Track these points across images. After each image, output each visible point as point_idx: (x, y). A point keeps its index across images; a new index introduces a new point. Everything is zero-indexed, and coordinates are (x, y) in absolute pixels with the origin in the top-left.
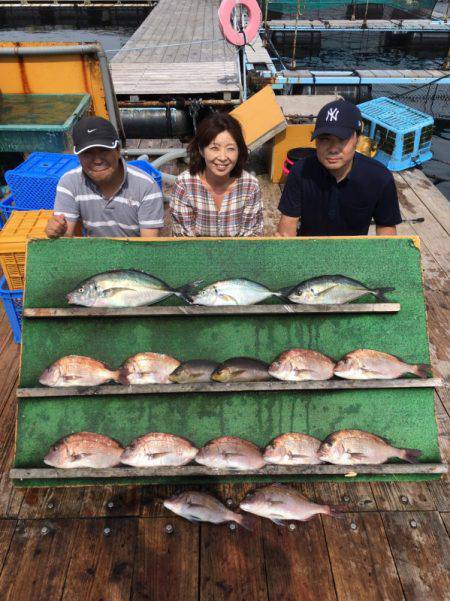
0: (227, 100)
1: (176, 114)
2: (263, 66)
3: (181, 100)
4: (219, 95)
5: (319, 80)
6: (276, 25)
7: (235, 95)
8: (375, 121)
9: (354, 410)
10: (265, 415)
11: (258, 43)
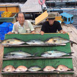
0: (40, 13)
1: (31, 15)
2: (45, 8)
3: (32, 13)
4: (38, 12)
5: (54, 10)
6: (48, 2)
7: (41, 12)
8: (64, 16)
9: (59, 62)
10: (44, 63)
11: (45, 4)
